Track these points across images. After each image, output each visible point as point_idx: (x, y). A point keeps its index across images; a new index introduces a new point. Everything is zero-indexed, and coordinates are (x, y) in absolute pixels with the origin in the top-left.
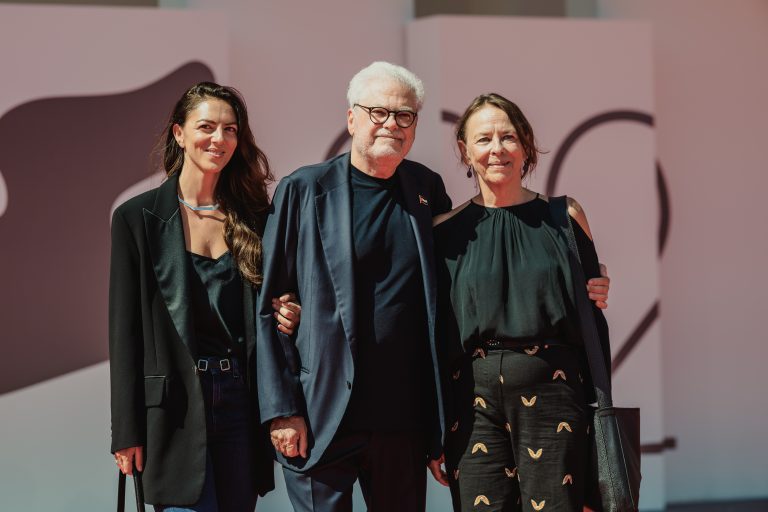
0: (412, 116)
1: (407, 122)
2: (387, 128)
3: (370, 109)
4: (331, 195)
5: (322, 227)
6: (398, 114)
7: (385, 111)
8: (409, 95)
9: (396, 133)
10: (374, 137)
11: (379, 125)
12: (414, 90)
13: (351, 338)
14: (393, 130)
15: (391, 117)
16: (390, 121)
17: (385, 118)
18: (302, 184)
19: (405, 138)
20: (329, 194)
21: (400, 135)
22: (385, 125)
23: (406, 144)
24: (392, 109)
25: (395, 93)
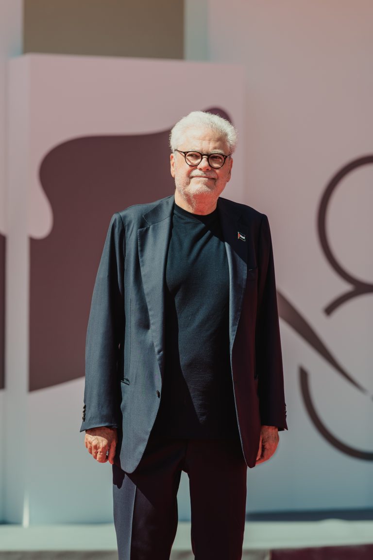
0: (223, 159)
1: (219, 163)
2: (200, 169)
3: (184, 153)
4: (154, 229)
5: (142, 256)
6: (211, 157)
7: (199, 155)
8: (222, 139)
9: (208, 173)
10: (190, 177)
11: (194, 167)
12: (226, 135)
13: (159, 352)
14: (206, 170)
15: (205, 159)
16: (204, 163)
17: (199, 160)
18: (128, 219)
19: (218, 178)
20: (151, 227)
21: (213, 176)
22: (199, 167)
23: (219, 182)
24: (204, 152)
25: (207, 138)
